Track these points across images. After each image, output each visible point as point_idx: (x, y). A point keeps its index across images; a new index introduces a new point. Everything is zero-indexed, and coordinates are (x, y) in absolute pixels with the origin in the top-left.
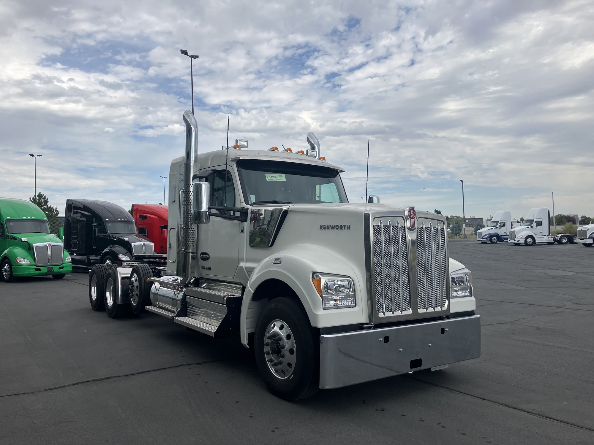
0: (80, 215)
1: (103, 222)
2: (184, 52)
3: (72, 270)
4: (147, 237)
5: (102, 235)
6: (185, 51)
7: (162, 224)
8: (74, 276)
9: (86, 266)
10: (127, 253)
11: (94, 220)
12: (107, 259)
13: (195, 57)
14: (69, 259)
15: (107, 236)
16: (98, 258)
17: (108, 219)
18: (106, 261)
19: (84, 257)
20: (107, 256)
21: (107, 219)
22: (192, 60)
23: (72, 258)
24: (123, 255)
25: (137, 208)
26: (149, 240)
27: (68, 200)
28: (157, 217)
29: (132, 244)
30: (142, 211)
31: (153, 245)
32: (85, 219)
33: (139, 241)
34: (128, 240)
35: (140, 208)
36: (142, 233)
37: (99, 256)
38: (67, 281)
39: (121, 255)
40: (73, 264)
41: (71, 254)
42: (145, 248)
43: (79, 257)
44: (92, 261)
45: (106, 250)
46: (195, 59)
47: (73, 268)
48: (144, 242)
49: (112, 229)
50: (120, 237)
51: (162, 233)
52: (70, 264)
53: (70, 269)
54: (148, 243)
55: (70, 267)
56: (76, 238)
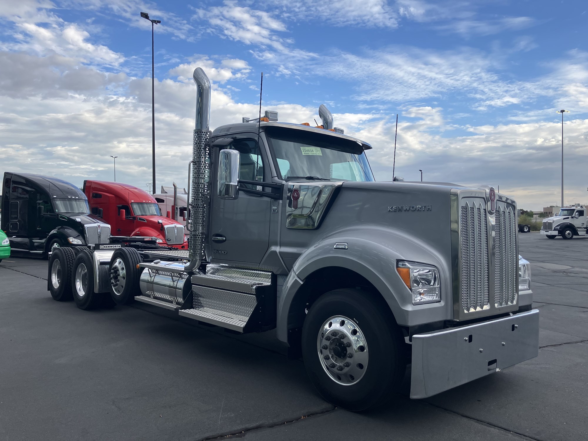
0: (20, 191)
1: (50, 200)
2: (145, 16)
3: (10, 254)
4: (102, 218)
5: (48, 214)
6: (146, 14)
7: (119, 204)
8: (13, 262)
9: (28, 251)
10: (79, 236)
11: (38, 197)
12: (55, 243)
13: (156, 22)
14: (7, 242)
15: (55, 215)
16: (43, 241)
17: (56, 196)
18: (53, 244)
19: (26, 240)
20: (56, 239)
21: (54, 196)
22: (153, 25)
23: (10, 241)
24: (74, 238)
25: (90, 185)
26: (105, 221)
27: (6, 174)
28: (114, 196)
29: (85, 226)
30: (95, 189)
31: (110, 227)
32: (27, 196)
33: (93, 223)
34: (80, 221)
35: (93, 186)
36: (95, 213)
37: (45, 239)
38: (4, 269)
39: (71, 238)
40: (11, 248)
41: (9, 235)
42: (100, 230)
43: (19, 240)
44: (36, 244)
45: (53, 232)
46: (157, 24)
47: (12, 252)
48: (99, 224)
49: (61, 208)
50: (69, 216)
51: (119, 215)
52: (8, 247)
53: (8, 254)
54: (103, 225)
55: (7, 252)
56: (16, 218)
